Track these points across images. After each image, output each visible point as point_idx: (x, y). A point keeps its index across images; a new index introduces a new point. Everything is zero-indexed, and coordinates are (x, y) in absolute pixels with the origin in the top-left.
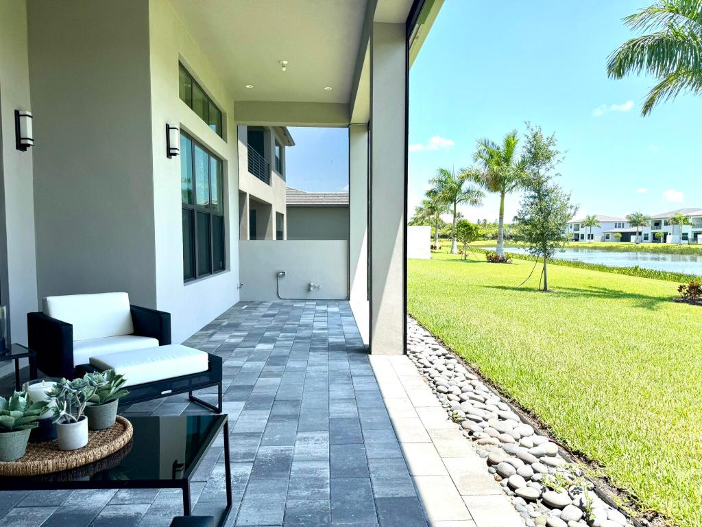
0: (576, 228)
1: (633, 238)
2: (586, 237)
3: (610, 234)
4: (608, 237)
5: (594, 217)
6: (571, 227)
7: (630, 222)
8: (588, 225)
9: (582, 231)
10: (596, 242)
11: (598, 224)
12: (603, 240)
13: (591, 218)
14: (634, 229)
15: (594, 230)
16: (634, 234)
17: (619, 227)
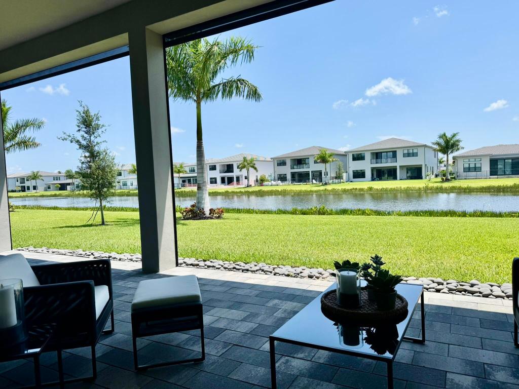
0: (22, 181)
1: (68, 187)
2: (31, 188)
3: (51, 185)
4: (49, 188)
5: (38, 172)
6: (17, 181)
7: (66, 176)
8: (33, 179)
9: (27, 184)
10: (40, 191)
11: (41, 178)
12: (46, 190)
13: (35, 173)
14: (69, 181)
15: (39, 183)
16: (69, 184)
17: (57, 180)
